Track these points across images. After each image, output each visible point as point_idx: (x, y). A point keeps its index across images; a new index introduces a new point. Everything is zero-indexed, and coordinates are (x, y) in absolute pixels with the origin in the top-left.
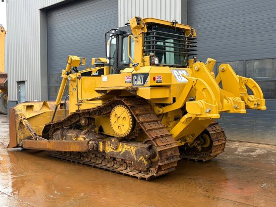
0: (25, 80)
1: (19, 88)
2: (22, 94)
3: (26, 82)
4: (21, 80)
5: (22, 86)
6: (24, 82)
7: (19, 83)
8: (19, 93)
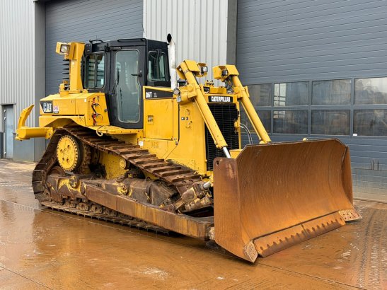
0: (13, 103)
1: (4, 114)
2: (9, 122)
3: (15, 106)
4: (8, 103)
5: (9, 112)
6: (11, 106)
7: (5, 106)
8: (4, 121)
